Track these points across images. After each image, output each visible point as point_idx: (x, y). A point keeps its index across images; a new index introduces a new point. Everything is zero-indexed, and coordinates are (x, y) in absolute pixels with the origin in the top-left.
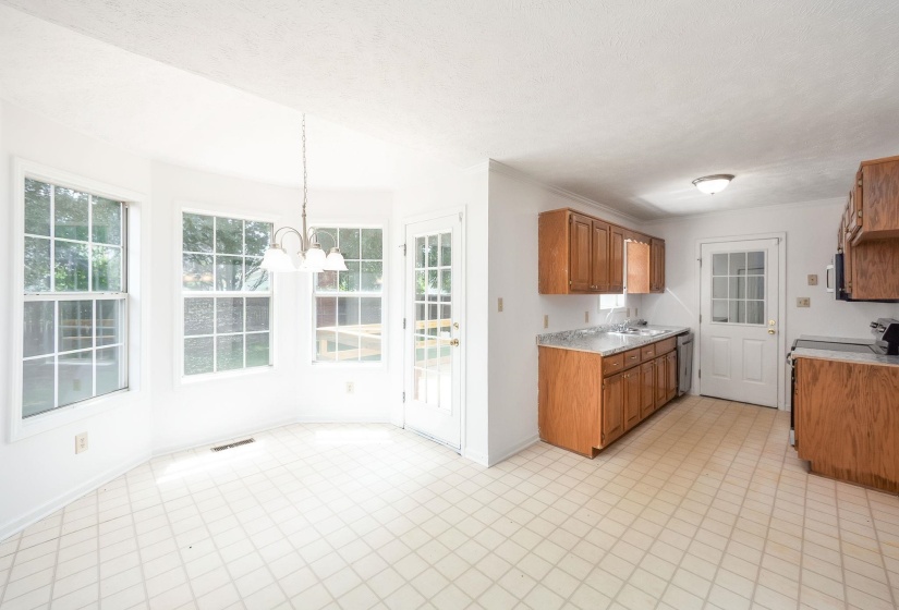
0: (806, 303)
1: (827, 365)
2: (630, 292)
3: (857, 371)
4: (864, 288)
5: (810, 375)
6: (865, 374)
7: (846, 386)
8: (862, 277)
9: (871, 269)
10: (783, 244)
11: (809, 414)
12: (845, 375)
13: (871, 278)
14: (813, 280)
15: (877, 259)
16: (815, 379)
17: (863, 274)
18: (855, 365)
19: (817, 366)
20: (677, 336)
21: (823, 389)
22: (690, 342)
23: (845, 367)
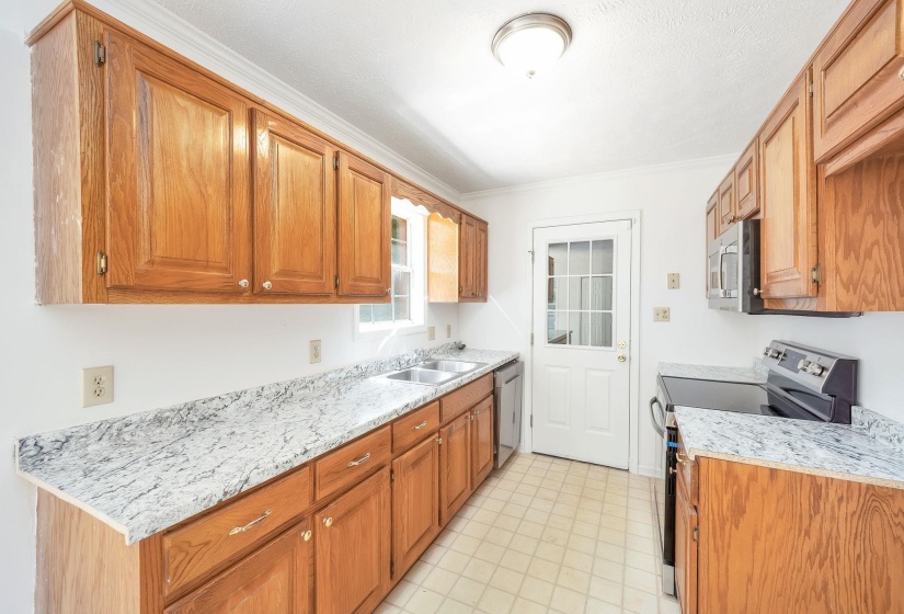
0: (664, 315)
1: (764, 479)
2: (432, 300)
3: (832, 496)
4: (850, 284)
5: (727, 499)
6: (853, 506)
7: (807, 534)
8: (846, 256)
9: (872, 232)
10: (636, 226)
11: (722, 596)
12: (806, 506)
13: (868, 255)
14: (674, 282)
15: (885, 208)
16: (738, 510)
17: (850, 246)
18: (830, 480)
19: (744, 479)
20: (493, 371)
21: (756, 537)
22: (518, 376)
23: (807, 487)
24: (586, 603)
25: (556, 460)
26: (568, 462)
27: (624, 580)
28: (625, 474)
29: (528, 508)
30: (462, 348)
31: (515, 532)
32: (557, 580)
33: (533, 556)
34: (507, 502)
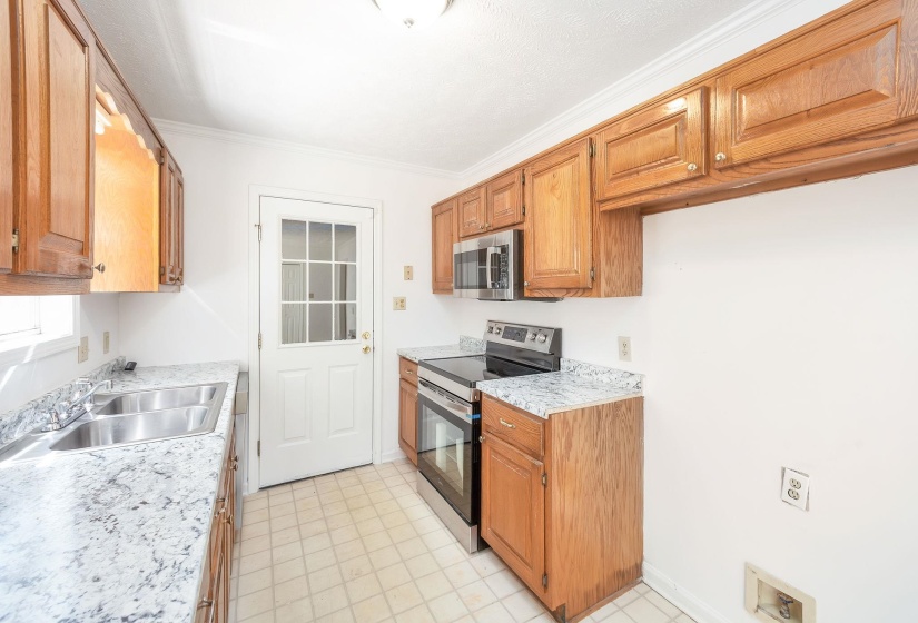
0: (401, 304)
1: (580, 416)
3: (604, 415)
5: (563, 441)
6: (611, 419)
10: (379, 217)
14: (409, 273)
16: (569, 447)
18: (603, 406)
19: (571, 422)
23: (596, 413)
24: (430, 611)
25: (295, 486)
26: (310, 482)
27: (439, 565)
28: (369, 469)
29: (304, 556)
30: (130, 368)
31: (310, 595)
32: (391, 610)
33: (350, 605)
34: (272, 567)
